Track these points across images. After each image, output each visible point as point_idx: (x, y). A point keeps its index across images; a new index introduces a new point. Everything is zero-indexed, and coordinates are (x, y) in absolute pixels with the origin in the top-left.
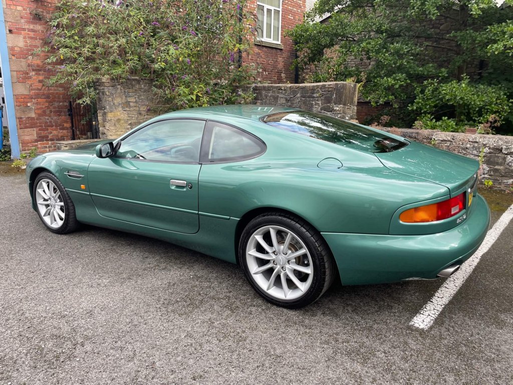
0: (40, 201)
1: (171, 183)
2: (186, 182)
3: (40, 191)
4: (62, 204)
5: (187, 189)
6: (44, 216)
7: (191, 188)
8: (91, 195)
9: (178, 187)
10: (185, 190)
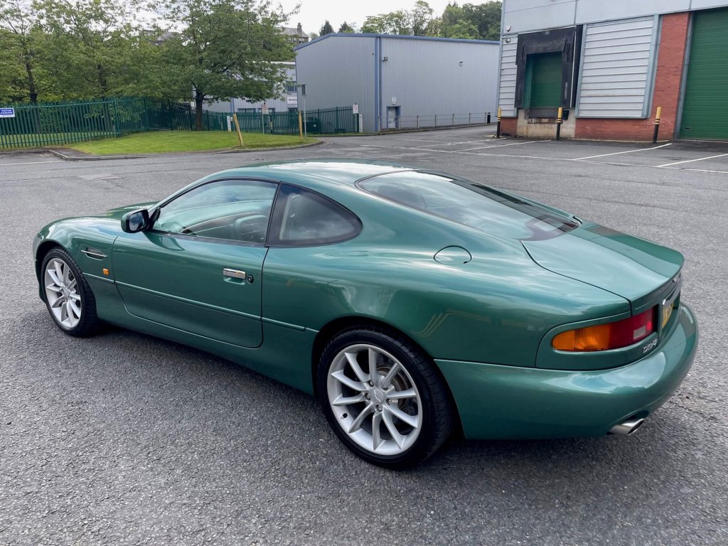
0: (49, 287)
1: (225, 273)
2: (244, 273)
3: (50, 272)
4: (79, 298)
5: (246, 284)
6: (53, 307)
7: (252, 282)
8: (117, 285)
9: (234, 279)
10: (243, 284)
